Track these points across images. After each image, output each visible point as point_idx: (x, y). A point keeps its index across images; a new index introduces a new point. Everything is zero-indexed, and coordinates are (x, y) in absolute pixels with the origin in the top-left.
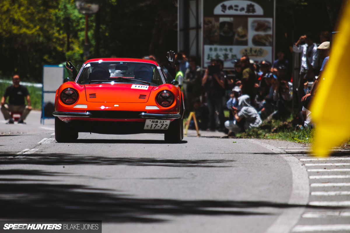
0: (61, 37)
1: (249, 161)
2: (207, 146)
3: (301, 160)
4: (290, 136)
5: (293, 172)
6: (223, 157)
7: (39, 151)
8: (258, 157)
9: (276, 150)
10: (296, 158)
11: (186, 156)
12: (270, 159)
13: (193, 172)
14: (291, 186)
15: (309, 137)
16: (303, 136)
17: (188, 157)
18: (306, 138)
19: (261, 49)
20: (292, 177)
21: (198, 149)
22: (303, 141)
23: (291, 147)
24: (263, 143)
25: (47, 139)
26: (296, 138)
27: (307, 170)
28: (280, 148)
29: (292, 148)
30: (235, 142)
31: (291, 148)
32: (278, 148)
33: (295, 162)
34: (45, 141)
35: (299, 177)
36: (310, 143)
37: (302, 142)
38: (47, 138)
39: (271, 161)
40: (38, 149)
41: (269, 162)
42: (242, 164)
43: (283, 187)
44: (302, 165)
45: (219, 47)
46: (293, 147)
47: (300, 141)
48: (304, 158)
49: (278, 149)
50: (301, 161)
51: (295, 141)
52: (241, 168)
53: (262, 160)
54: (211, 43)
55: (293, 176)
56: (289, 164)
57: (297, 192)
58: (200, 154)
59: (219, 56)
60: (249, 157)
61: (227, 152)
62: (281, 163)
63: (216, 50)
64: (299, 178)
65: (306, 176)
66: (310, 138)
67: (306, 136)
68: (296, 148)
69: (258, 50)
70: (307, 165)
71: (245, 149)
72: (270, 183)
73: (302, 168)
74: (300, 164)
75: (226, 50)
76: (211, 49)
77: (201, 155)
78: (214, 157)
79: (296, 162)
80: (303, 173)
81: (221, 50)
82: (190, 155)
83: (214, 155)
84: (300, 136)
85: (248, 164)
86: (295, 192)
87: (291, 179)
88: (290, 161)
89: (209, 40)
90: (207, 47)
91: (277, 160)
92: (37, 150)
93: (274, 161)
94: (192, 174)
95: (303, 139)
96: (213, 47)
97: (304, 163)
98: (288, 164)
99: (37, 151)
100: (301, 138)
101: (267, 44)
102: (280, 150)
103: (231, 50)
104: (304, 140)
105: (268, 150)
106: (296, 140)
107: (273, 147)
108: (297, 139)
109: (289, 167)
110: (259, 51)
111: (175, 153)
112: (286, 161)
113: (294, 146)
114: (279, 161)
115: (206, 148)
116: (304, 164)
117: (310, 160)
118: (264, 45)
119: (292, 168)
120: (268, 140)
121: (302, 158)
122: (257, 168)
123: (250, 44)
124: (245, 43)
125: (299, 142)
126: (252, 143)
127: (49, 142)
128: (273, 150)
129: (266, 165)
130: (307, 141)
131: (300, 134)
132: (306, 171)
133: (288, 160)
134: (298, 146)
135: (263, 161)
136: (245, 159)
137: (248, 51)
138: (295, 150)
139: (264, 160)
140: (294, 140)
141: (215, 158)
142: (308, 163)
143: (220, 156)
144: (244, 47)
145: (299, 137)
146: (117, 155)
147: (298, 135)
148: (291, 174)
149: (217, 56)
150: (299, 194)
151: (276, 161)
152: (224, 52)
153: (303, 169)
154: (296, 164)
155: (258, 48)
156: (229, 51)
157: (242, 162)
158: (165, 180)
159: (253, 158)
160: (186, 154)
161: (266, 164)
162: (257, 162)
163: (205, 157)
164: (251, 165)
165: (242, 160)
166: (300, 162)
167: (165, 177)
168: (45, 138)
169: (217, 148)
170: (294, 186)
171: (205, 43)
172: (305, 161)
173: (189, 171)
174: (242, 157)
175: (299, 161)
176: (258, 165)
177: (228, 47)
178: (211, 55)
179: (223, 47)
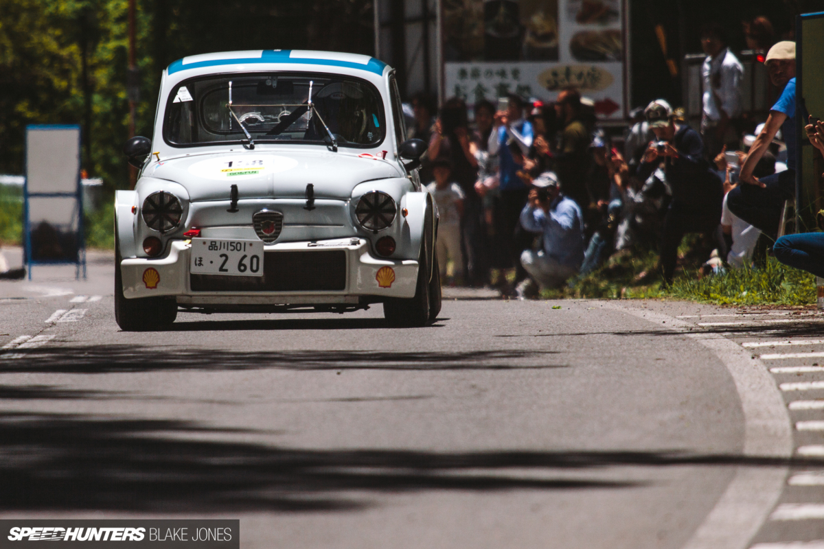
0: (64, 53)
1: (612, 352)
2: (490, 318)
3: (746, 345)
4: (699, 288)
5: (735, 375)
6: (539, 343)
7: (57, 339)
8: (631, 342)
9: (673, 323)
10: (732, 342)
11: (444, 342)
12: (664, 345)
13: (473, 382)
14: (739, 408)
15: (748, 289)
16: (733, 288)
17: (449, 346)
18: (740, 292)
19: (594, 69)
20: (735, 388)
21: (468, 326)
22: (735, 299)
23: (710, 316)
24: (633, 309)
25: (64, 311)
26: (713, 293)
27: (769, 370)
28: (680, 317)
29: (713, 318)
30: (559, 308)
31: (710, 318)
32: (675, 317)
33: (732, 352)
34: (61, 316)
35: (754, 386)
36: (752, 304)
37: (731, 303)
38: (63, 309)
39: (668, 350)
40: (54, 336)
41: (664, 353)
42: (595, 358)
43: (719, 412)
44: (753, 358)
45: (483, 67)
46: (715, 316)
47: (727, 300)
48: (751, 341)
49: (678, 321)
50: (747, 349)
51: (714, 302)
52: (596, 367)
53: (644, 347)
54: (463, 57)
55: (738, 384)
56: (719, 356)
57: (758, 422)
58: (478, 338)
59: (485, 90)
60: (608, 340)
61: (547, 333)
62: (696, 353)
63: (476, 74)
64: (753, 390)
65: (771, 384)
66: (752, 292)
67: (742, 287)
68: (725, 318)
69: (585, 72)
70: (764, 357)
71: (592, 324)
72: (682, 404)
73: (756, 366)
74: (748, 355)
75: (502, 74)
76: (463, 74)
77: (480, 339)
78: (516, 343)
79: (734, 350)
80: (760, 378)
81: (489, 73)
82: (451, 340)
83: (514, 339)
84: (726, 288)
85: (609, 358)
86: (753, 422)
87: (734, 391)
88: (717, 349)
89: (458, 50)
90: (452, 69)
91: (685, 348)
92: (52, 337)
93: (677, 350)
94: (474, 387)
95: (734, 295)
96: (469, 67)
97: (757, 353)
98: (715, 357)
99: (54, 341)
100: (729, 293)
101: (610, 55)
102: (684, 323)
103: (516, 73)
104: (738, 299)
105: (653, 323)
106: (715, 299)
107: (663, 317)
108: (718, 296)
109: (720, 362)
110: (589, 74)
111: (412, 336)
112: (709, 350)
113: (716, 311)
114: (691, 349)
115: (489, 323)
116: (758, 356)
117: (769, 344)
118: (603, 58)
119: (729, 366)
120: (642, 301)
121: (748, 342)
122: (637, 367)
123: (566, 58)
124: (553, 55)
125: (725, 303)
126: (600, 307)
127: (73, 319)
128: (664, 322)
129: (658, 359)
130: (745, 300)
131: (725, 282)
132: (767, 372)
133: (712, 346)
134: (726, 313)
135: (647, 352)
136: (599, 346)
137: (562, 76)
138: (723, 322)
139: (650, 349)
140: (709, 297)
141: (520, 345)
142: (767, 353)
143: (532, 340)
144: (548, 66)
145: (722, 291)
146: (263, 346)
147: (718, 286)
148: (731, 380)
149: (480, 91)
150: (765, 427)
151: (682, 351)
152: (497, 80)
153: (758, 366)
154: (735, 355)
155: (587, 66)
156: (510, 76)
157: (592, 354)
158: (408, 403)
159: (619, 344)
160: (442, 339)
161: (659, 357)
162: (634, 354)
163: (494, 343)
164: (621, 361)
165: (591, 350)
166: (745, 351)
167: (406, 394)
168: (59, 309)
169: (517, 323)
170: (746, 408)
171: (447, 58)
172: (758, 348)
173: (464, 379)
174: (590, 341)
175: (741, 348)
176: (637, 359)
177: (509, 67)
178: (465, 88)
179: (495, 66)
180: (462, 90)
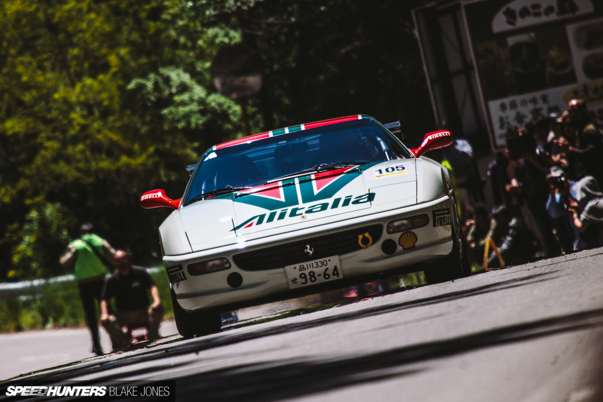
45: (518, 98)
54: (501, 94)
59: (523, 116)
63: (513, 105)
69: (599, 87)
75: (534, 101)
76: (503, 107)
81: (524, 103)
89: (495, 91)
90: (494, 105)
94: (459, 307)
96: (507, 101)
103: (545, 99)
123: (582, 78)
124: (571, 78)
137: (581, 93)
143: (524, 273)
144: (569, 88)
149: (519, 117)
152: (531, 107)
155: (600, 82)
156: (540, 101)
171: (488, 97)
177: (538, 94)
178: (507, 118)
179: (528, 96)
180: (506, 120)
